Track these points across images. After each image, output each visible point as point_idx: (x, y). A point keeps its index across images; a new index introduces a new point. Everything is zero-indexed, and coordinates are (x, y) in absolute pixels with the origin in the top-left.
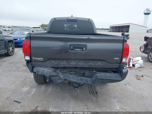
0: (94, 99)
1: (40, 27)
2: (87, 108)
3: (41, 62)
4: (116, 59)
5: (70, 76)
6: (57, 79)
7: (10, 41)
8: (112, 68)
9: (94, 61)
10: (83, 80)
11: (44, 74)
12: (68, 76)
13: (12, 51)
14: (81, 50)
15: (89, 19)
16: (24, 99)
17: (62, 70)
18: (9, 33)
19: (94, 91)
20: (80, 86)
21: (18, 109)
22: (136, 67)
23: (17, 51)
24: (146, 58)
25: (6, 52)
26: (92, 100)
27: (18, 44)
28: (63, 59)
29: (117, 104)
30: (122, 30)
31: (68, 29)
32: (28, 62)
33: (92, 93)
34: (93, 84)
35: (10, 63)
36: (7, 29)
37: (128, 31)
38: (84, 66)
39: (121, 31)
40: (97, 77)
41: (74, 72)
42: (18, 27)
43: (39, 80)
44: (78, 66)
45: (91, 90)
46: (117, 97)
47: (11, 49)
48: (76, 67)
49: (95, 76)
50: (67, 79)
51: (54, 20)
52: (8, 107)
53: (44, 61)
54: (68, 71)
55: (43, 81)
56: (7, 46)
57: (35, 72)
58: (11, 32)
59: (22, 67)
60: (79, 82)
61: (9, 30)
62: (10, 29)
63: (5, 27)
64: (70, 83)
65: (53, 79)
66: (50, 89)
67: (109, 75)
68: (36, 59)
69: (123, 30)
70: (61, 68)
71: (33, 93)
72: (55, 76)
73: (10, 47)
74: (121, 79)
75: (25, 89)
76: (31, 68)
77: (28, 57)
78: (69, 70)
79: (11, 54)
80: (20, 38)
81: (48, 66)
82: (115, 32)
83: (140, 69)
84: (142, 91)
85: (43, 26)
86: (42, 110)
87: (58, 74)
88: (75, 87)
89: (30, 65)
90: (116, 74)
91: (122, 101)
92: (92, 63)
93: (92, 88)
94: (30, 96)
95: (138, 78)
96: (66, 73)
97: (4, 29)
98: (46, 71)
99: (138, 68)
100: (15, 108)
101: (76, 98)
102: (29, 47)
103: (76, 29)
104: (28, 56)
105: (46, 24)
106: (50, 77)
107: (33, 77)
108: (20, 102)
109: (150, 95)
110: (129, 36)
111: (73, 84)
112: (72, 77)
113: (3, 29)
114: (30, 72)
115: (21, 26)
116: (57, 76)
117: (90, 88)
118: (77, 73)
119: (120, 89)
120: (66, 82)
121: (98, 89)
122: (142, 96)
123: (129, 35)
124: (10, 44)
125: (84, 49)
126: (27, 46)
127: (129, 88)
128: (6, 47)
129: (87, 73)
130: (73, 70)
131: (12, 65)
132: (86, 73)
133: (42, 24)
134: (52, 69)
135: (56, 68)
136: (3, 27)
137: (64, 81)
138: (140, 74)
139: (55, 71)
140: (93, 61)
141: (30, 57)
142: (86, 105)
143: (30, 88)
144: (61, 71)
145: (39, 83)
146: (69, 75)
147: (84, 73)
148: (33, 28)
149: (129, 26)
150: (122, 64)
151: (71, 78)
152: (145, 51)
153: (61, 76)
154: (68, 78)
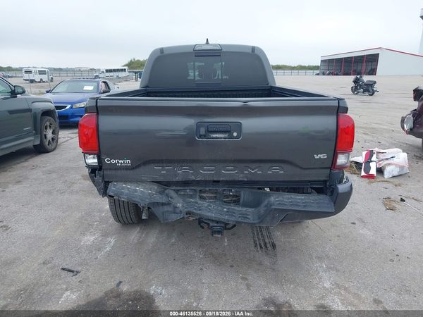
0: (267, 261)
1: (126, 68)
2: (247, 284)
3: (127, 169)
4: (318, 157)
5: (202, 203)
6: (168, 211)
7: (47, 113)
8: (310, 181)
9: (262, 165)
10: (234, 213)
11: (134, 199)
12: (197, 203)
13: (53, 139)
14: (226, 136)
15: (253, 49)
16: (87, 264)
17: (181, 188)
18: (42, 87)
19: (267, 241)
20: (229, 229)
21: (72, 289)
22: (387, 175)
23: (66, 139)
24: (418, 147)
25: (38, 142)
26: (260, 264)
27: (66, 120)
28: (181, 162)
29: (325, 275)
30: (355, 68)
31: (197, 78)
32: (93, 170)
33: (261, 247)
34: (259, 223)
35: (50, 172)
36: (37, 78)
37: (373, 72)
38: (237, 179)
39: (355, 71)
40: (271, 206)
41: (212, 193)
42: (67, 70)
43: (123, 215)
44: (221, 179)
45: (259, 239)
46: (326, 255)
47: (49, 134)
48: (214, 181)
49: (265, 203)
50: (194, 211)
51: (159, 54)
52: (47, 283)
53: (133, 168)
54: (195, 190)
55: (133, 216)
56: (38, 125)
57: (112, 194)
58: (47, 87)
59: (80, 181)
60: (225, 218)
61: (41, 79)
62: (45, 77)
63: (30, 72)
64: (201, 222)
65: (158, 211)
66: (153, 237)
67: (302, 199)
68: (113, 161)
69: (359, 68)
70: (178, 183)
71: (108, 249)
72: (163, 204)
73: (46, 128)
74: (334, 211)
75: (89, 239)
76: (102, 185)
77: (94, 158)
78: (199, 189)
79: (49, 147)
80: (72, 104)
81: (143, 178)
82: (337, 75)
83: (396, 181)
84: (398, 241)
85: (132, 65)
86: (133, 290)
87: (171, 198)
88: (214, 232)
89: (98, 178)
90: (322, 197)
91: (339, 267)
92: (255, 169)
93: (262, 234)
94: (100, 255)
95: (389, 204)
96: (191, 197)
97: (27, 78)
98: (140, 191)
99: (393, 177)
100: (65, 286)
101: (217, 259)
102: (94, 130)
103: (220, 77)
104: (92, 156)
105: (141, 60)
106: (149, 208)
107: (108, 207)
108: (77, 272)
109: (419, 249)
110: (376, 87)
111: (208, 224)
112: (206, 207)
113: (27, 76)
114: (100, 194)
115: (73, 67)
116: (169, 204)
117: (258, 234)
118: (218, 196)
119: (338, 236)
120: (191, 219)
121: (279, 236)
122: (396, 253)
123: (375, 82)
124: (48, 120)
125: (235, 134)
126: (90, 129)
127: (363, 231)
128: (38, 129)
129: (245, 195)
130: (207, 189)
131: (54, 175)
132: (242, 195)
133: (130, 60)
134: (155, 187)
135: (164, 184)
136: (26, 72)
137: (186, 216)
138: (396, 193)
139: (161, 193)
140: (257, 165)
141: (99, 158)
142: (243, 278)
143: (102, 236)
144: (178, 190)
145: (125, 223)
146: (199, 202)
147: (237, 196)
148: (107, 71)
149: (377, 55)
150: (337, 171)
151: (204, 208)
152: (415, 130)
153: (179, 205)
154: (195, 209)
